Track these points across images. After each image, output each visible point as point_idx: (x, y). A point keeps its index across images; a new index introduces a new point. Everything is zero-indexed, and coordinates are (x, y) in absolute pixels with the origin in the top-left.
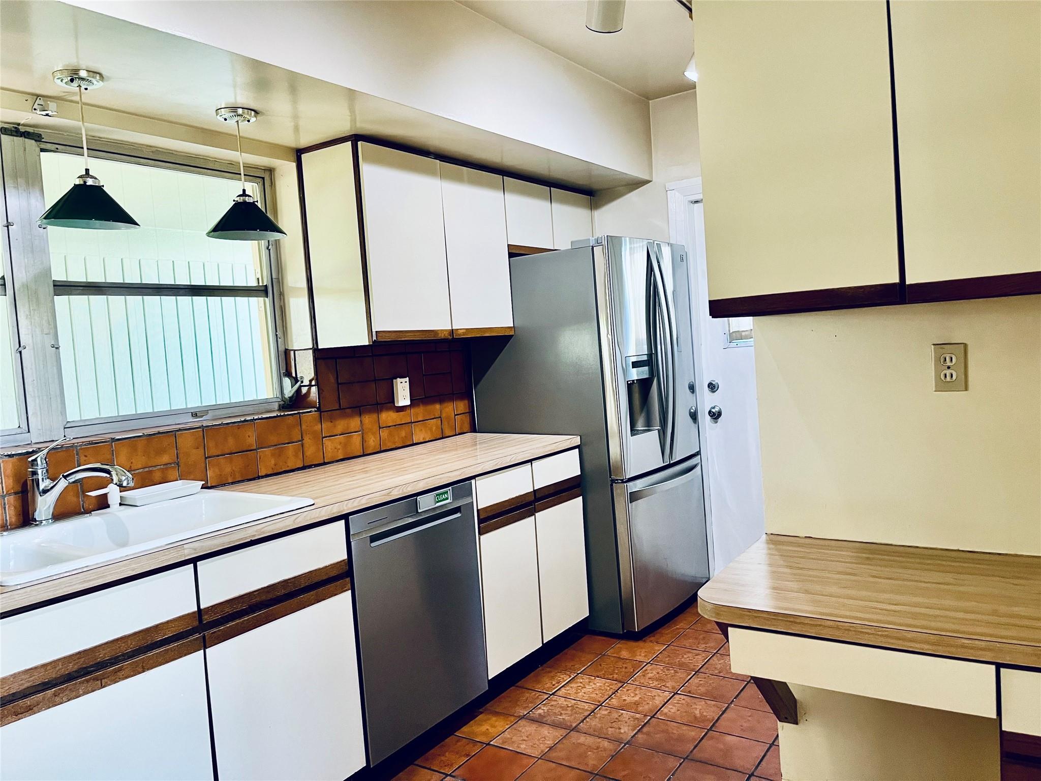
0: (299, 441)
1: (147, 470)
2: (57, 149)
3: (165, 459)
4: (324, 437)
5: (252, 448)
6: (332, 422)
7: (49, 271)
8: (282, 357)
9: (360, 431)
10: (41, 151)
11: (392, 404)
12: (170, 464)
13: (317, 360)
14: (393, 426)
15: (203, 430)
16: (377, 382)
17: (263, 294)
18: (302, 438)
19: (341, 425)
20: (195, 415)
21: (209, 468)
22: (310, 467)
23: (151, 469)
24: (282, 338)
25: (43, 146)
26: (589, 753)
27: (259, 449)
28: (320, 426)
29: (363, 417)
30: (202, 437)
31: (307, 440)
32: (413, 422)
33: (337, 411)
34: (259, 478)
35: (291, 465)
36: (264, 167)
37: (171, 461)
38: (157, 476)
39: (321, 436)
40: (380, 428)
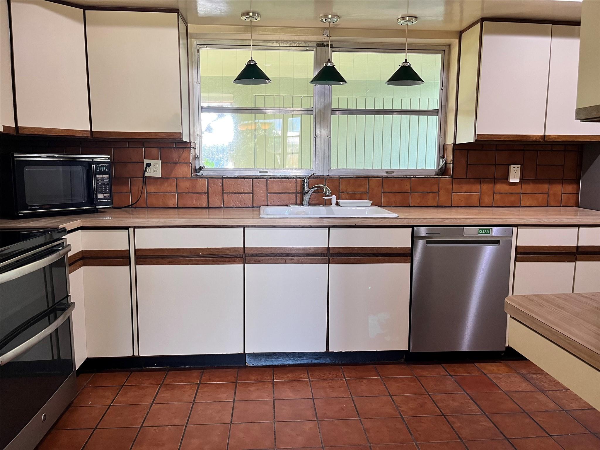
0: (437, 192)
1: (353, 193)
2: (339, 50)
3: (362, 189)
4: (453, 193)
5: (408, 192)
6: (459, 185)
7: (330, 105)
8: (442, 147)
9: (479, 193)
10: (333, 52)
11: (507, 180)
12: (365, 192)
13: (455, 150)
14: (505, 193)
15: (383, 179)
16: (496, 166)
17: (437, 114)
18: (439, 191)
19: (465, 187)
20: (387, 172)
21: (383, 197)
22: (442, 206)
23: (355, 193)
24: (443, 137)
25: (334, 49)
26: (535, 403)
27: (412, 192)
28: (452, 186)
29: (482, 185)
30: (382, 182)
31: (442, 192)
32: (522, 193)
33: (465, 179)
34: (410, 207)
35: (430, 203)
36: (445, 44)
37: (365, 191)
38: (358, 196)
39: (451, 191)
40: (494, 193)
